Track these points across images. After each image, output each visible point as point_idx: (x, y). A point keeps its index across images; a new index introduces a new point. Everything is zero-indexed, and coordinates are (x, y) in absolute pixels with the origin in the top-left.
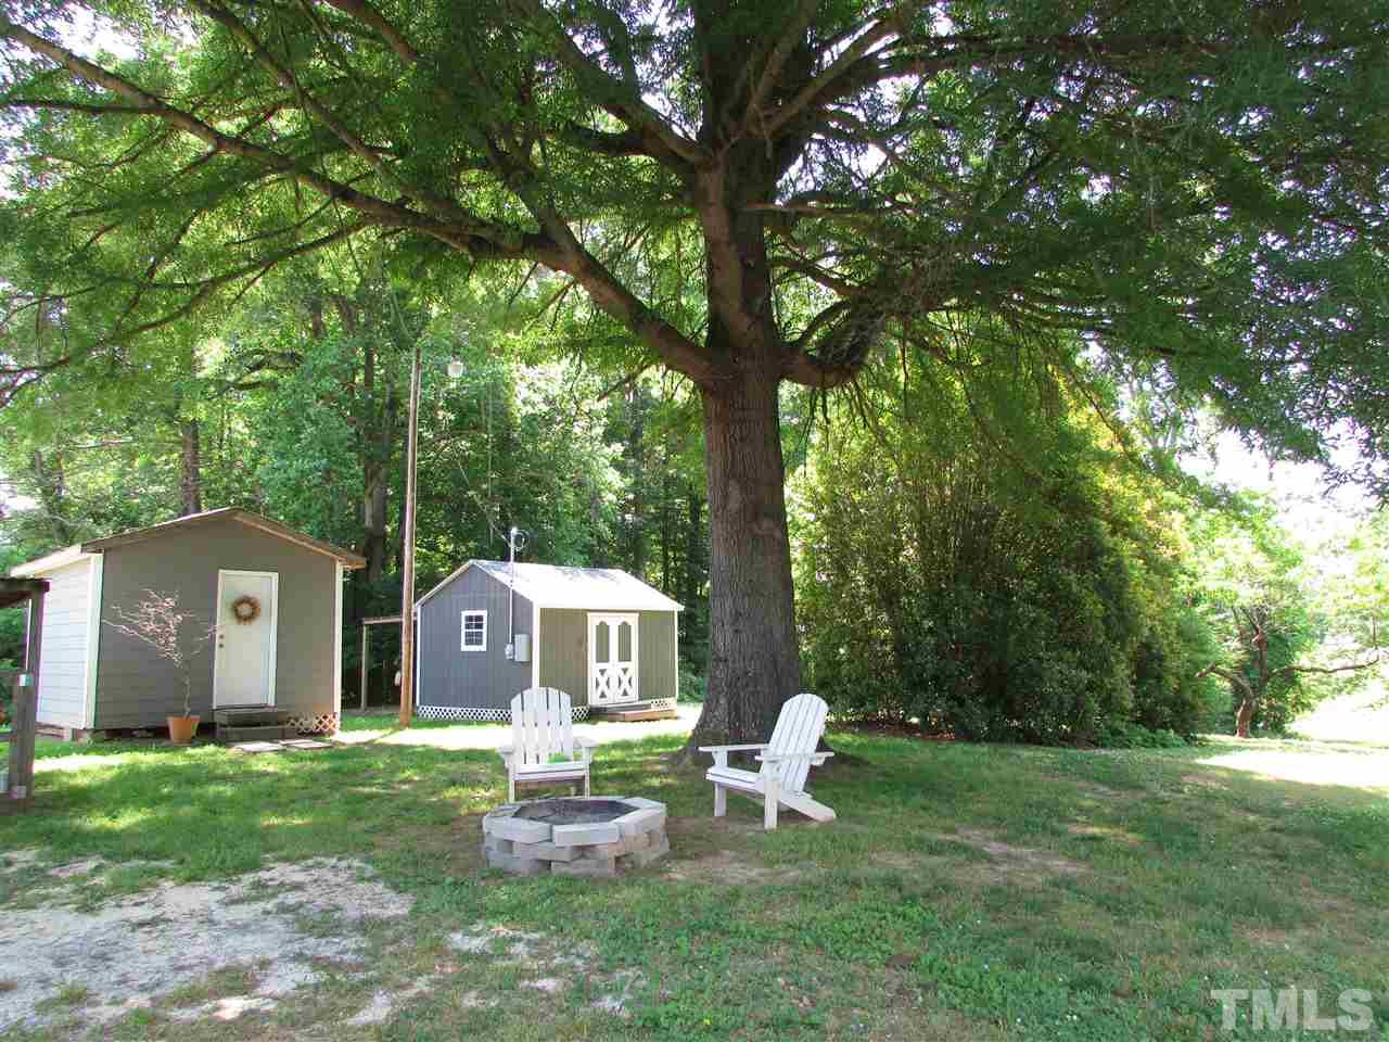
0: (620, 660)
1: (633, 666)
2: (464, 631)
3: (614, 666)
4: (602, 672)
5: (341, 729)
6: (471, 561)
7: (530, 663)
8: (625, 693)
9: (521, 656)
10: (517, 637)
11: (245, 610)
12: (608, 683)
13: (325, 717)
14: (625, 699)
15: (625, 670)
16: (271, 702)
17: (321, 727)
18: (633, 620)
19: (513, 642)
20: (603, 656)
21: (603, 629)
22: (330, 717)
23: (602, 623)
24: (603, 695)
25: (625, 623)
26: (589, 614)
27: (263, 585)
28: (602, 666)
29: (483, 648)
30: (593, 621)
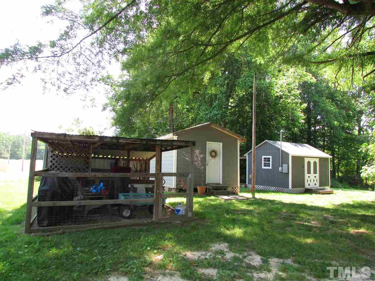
0: (314, 174)
1: (317, 175)
2: (263, 162)
3: (312, 175)
4: (309, 177)
5: (240, 192)
6: (266, 141)
7: (288, 173)
8: (315, 184)
9: (285, 171)
10: (283, 165)
11: (214, 154)
12: (310, 181)
13: (235, 188)
14: (316, 186)
15: (315, 177)
16: (221, 183)
17: (234, 191)
18: (317, 160)
19: (282, 166)
20: (309, 172)
21: (309, 163)
22: (237, 188)
23: (309, 161)
24: (309, 185)
25: (315, 161)
26: (305, 158)
27: (218, 146)
28: (309, 175)
29: (270, 168)
30: (306, 160)
